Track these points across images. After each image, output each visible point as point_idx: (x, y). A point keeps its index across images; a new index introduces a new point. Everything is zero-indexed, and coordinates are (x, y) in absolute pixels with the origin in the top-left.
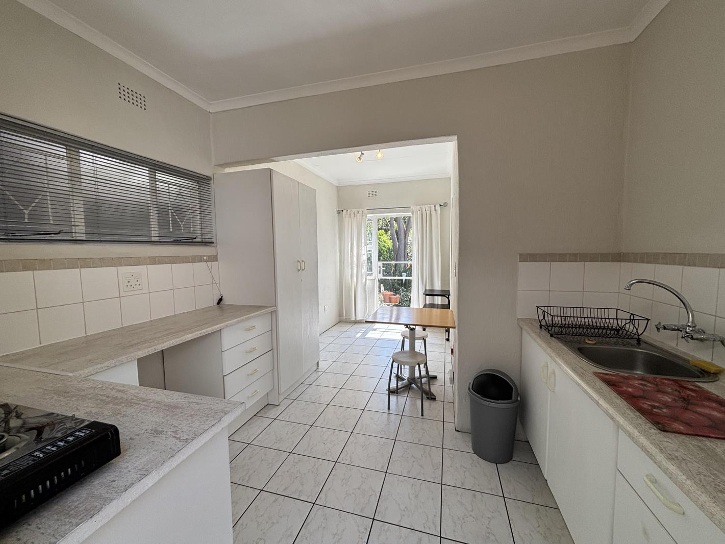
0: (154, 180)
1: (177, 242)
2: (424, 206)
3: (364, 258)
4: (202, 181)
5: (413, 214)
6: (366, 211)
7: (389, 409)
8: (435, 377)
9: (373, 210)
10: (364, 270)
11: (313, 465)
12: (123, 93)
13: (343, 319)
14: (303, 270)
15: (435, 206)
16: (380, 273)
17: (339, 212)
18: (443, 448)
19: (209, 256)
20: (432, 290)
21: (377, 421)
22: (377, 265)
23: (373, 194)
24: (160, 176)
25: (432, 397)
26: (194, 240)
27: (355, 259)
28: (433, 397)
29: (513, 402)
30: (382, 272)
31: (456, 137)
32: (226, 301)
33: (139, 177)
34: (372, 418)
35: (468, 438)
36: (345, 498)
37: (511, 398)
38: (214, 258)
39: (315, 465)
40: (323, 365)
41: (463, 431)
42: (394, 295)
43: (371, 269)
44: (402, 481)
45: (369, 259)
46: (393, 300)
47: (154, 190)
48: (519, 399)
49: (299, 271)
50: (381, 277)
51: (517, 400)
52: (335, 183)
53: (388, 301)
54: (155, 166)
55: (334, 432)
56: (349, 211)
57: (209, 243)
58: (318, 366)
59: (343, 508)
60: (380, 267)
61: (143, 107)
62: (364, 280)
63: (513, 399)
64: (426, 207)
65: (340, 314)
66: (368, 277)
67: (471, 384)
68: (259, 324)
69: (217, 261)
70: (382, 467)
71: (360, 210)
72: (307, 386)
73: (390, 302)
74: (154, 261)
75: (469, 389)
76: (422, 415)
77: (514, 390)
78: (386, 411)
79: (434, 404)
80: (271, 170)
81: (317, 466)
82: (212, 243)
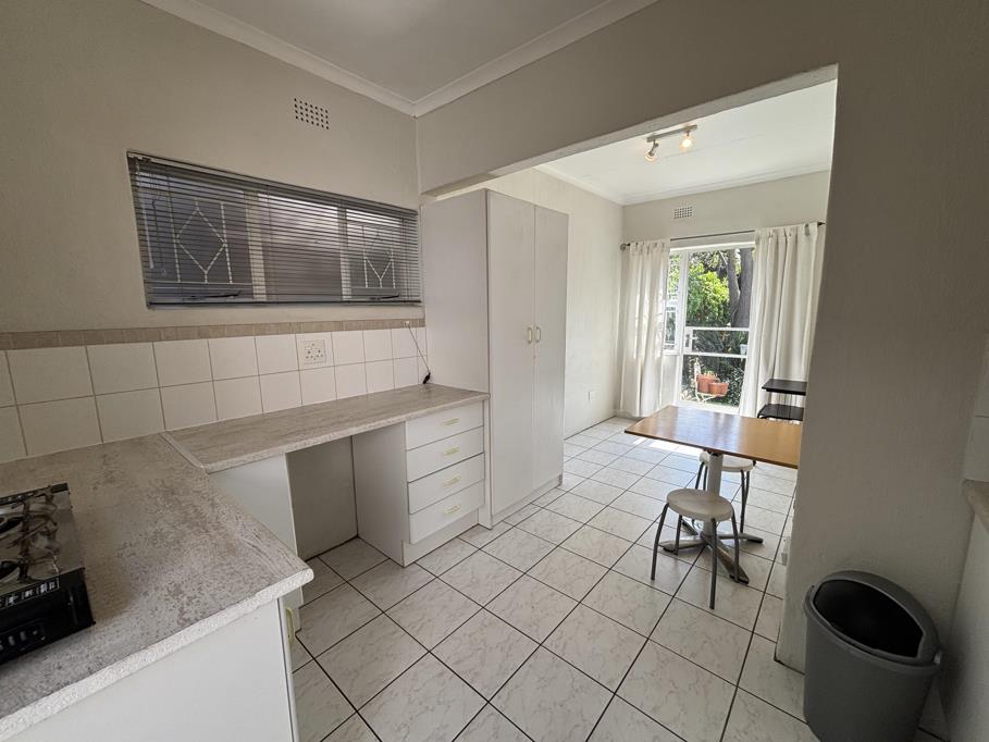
0: (344, 221)
1: (375, 301)
2: (782, 228)
3: (661, 320)
4: (406, 216)
5: (757, 243)
6: (667, 242)
7: (653, 578)
8: (759, 541)
9: (680, 241)
10: (659, 339)
11: (506, 638)
12: (299, 111)
13: (620, 413)
14: (538, 341)
15: (807, 226)
16: (687, 345)
17: (624, 247)
18: (737, 686)
19: (413, 320)
20: (786, 382)
21: (626, 595)
22: (684, 332)
23: (683, 214)
24: (352, 215)
25: (739, 578)
26: (396, 299)
27: (645, 322)
28: (743, 579)
29: (916, 664)
30: (691, 346)
31: (835, 69)
32: (434, 380)
33: (326, 219)
34: (619, 588)
35: (799, 685)
36: (535, 712)
37: (913, 653)
38: (421, 323)
39: (509, 639)
40: (569, 481)
41: (792, 666)
42: (717, 381)
43: (672, 338)
44: (638, 722)
45: (671, 322)
46: (715, 389)
47: (344, 235)
48: (938, 660)
49: (530, 342)
50: (689, 351)
51: (932, 661)
52: (620, 201)
53: (706, 390)
54: (345, 203)
55: (552, 595)
56: (640, 243)
57: (415, 303)
58: (561, 482)
59: (527, 729)
60: (688, 336)
61: (325, 126)
62: (659, 355)
63: (919, 656)
64: (788, 229)
65: (616, 405)
66: (666, 352)
67: (814, 592)
68: (464, 417)
69: (424, 326)
70: (611, 682)
71: (659, 242)
72: (538, 509)
73: (709, 392)
74: (341, 326)
75: (808, 598)
76: (712, 607)
77: (923, 640)
78: (648, 580)
79: (743, 592)
80: (487, 191)
81: (511, 641)
82: (419, 302)
